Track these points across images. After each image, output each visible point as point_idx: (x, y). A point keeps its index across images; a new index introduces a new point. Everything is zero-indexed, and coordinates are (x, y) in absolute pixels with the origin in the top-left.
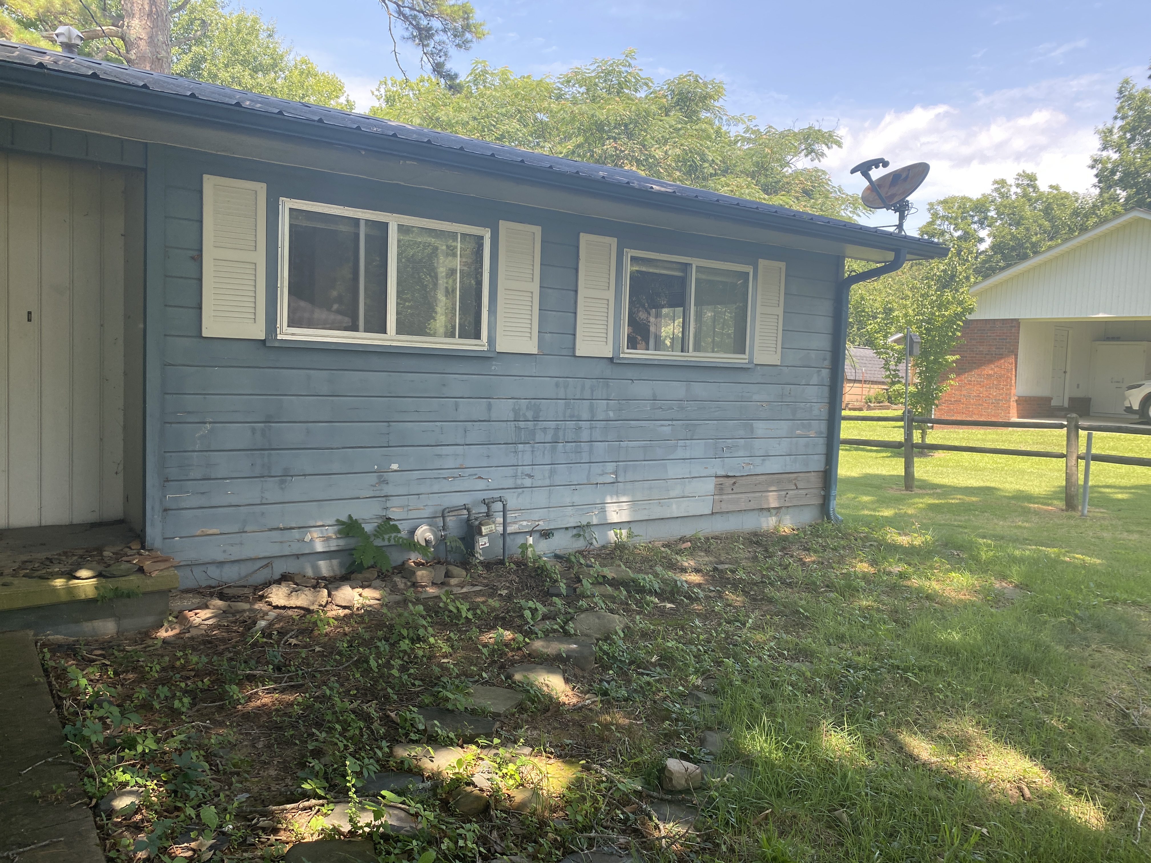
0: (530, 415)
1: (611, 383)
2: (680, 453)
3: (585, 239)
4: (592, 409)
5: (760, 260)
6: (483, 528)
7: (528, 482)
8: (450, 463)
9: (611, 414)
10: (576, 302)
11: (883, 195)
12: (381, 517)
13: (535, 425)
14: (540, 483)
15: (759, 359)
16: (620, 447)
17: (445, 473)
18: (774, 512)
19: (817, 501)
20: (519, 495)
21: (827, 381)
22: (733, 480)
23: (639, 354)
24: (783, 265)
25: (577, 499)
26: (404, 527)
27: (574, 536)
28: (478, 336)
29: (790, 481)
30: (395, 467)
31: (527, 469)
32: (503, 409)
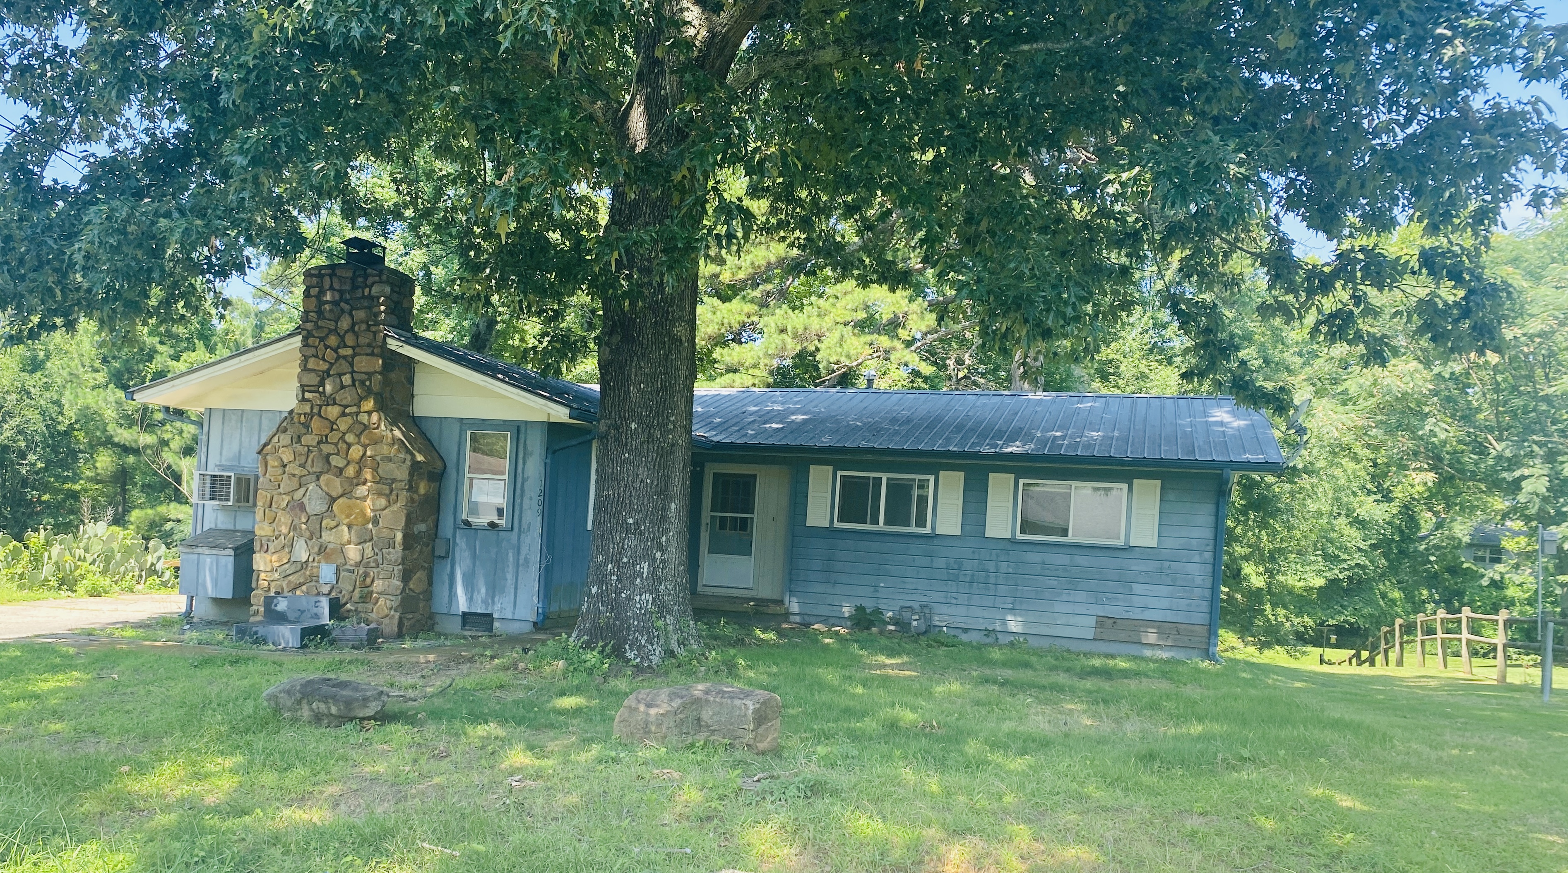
0: (956, 567)
1: (1011, 552)
2: (1064, 597)
3: (992, 476)
4: (997, 565)
5: (1135, 480)
7: (954, 601)
8: (909, 586)
9: (1011, 570)
10: (986, 509)
13: (959, 572)
14: (961, 603)
15: (1136, 542)
16: (1016, 589)
17: (907, 591)
18: (1157, 647)
19: (1202, 646)
22: (1113, 620)
23: (1030, 537)
24: (1158, 481)
25: (986, 614)
27: (984, 634)
28: (925, 526)
29: (1171, 628)
30: (883, 584)
31: (954, 595)
32: (940, 562)
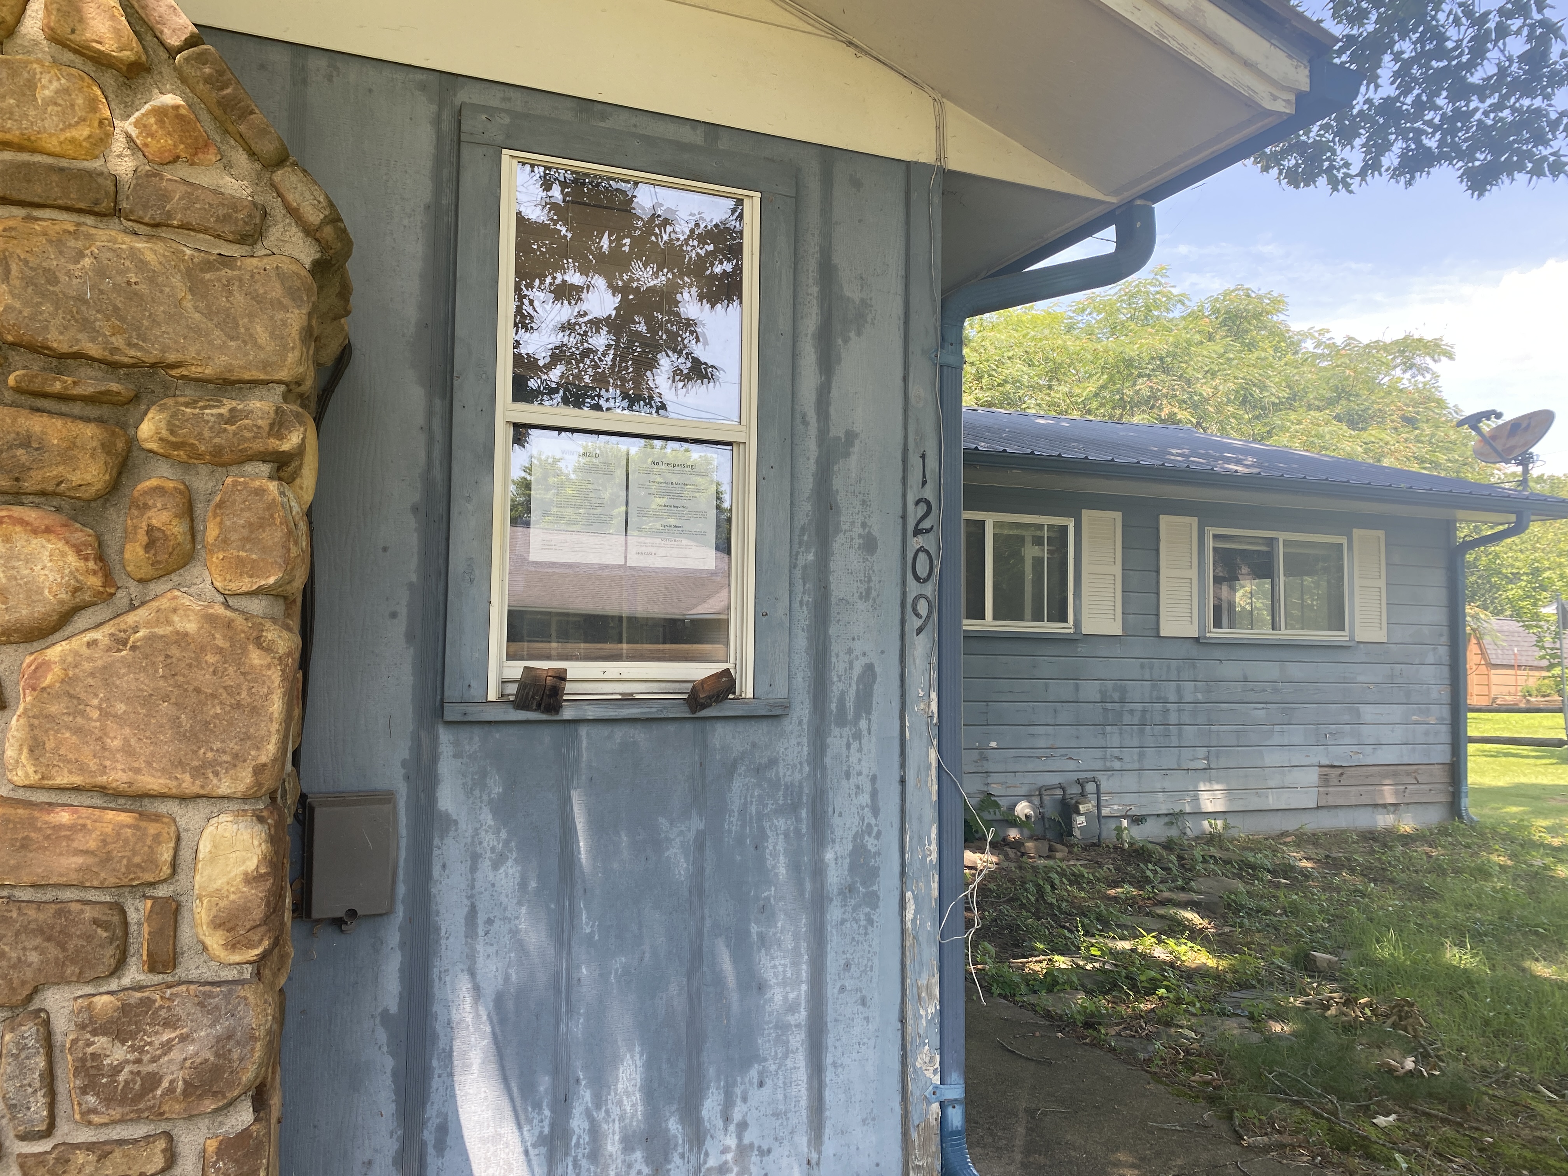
0: (1116, 696)
1: (1199, 664)
2: (1276, 740)
3: (1165, 521)
4: (1179, 690)
5: (1355, 530)
6: (1081, 807)
7: (1117, 765)
8: (1042, 743)
9: (1200, 696)
10: (1158, 583)
11: (1500, 448)
12: (983, 792)
13: (1122, 707)
14: (1129, 767)
15: (1361, 635)
16: (1210, 731)
17: (1038, 753)
18: (1392, 809)
19: (1443, 798)
20: (1109, 777)
21: (1446, 659)
22: (1340, 771)
23: (1225, 633)
24: (1381, 534)
25: (1168, 785)
26: (1004, 802)
27: (1166, 824)
28: (1064, 619)
29: (1408, 774)
30: (993, 744)
31: (1116, 752)
32: (1090, 690)
